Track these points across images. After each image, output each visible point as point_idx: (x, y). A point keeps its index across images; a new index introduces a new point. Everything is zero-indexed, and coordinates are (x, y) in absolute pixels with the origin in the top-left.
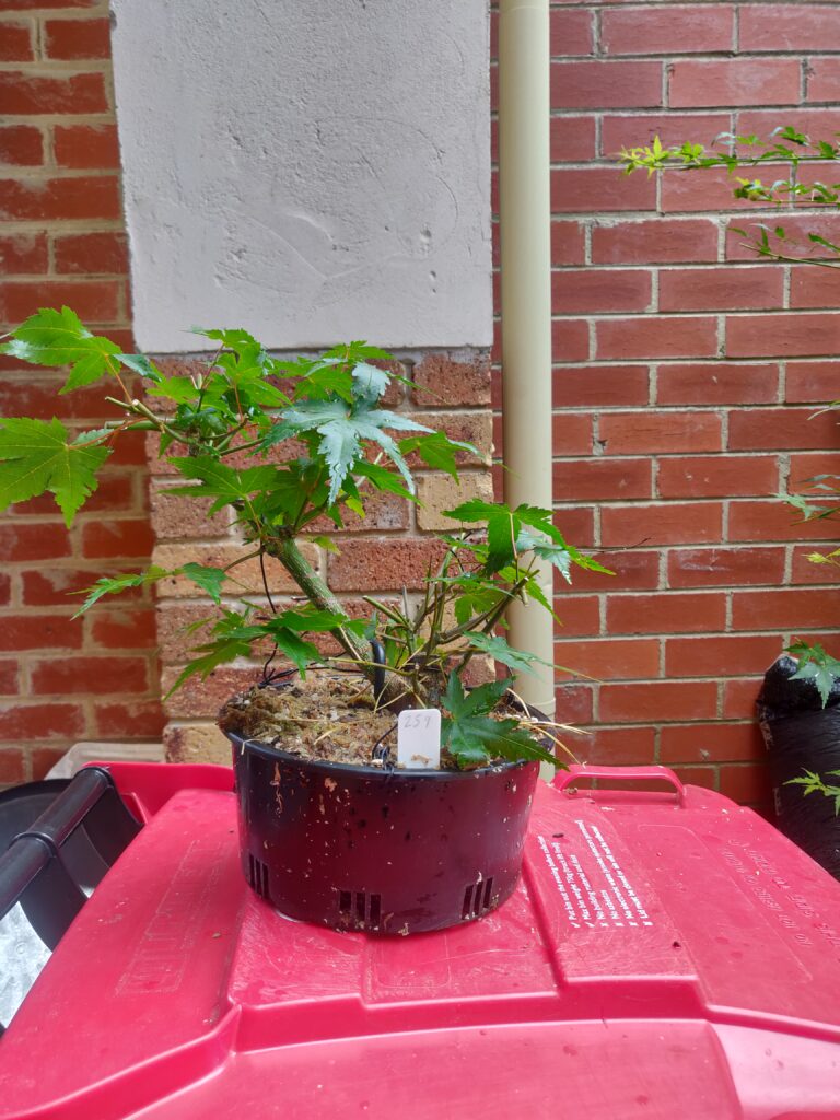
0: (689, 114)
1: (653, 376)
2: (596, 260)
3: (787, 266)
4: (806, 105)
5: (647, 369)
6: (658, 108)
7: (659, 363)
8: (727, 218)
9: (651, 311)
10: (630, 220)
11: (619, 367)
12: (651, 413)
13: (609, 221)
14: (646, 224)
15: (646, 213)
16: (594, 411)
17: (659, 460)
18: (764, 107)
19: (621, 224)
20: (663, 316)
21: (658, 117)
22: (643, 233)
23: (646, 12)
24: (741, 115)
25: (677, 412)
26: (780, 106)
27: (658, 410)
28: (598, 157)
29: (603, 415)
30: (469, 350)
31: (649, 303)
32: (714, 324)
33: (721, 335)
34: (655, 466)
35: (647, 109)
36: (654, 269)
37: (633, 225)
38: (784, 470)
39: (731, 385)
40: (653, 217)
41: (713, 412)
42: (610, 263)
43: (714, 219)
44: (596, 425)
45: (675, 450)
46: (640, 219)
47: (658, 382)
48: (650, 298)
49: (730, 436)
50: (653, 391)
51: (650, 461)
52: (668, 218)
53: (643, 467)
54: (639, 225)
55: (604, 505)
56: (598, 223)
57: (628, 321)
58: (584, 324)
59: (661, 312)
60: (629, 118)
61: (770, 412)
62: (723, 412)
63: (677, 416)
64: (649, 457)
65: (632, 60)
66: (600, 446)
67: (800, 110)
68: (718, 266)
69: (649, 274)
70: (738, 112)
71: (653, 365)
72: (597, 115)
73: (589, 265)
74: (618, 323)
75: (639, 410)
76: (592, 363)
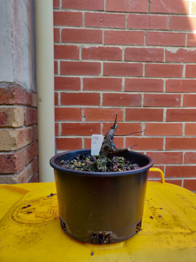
0: (113, 13)
1: (101, 96)
2: (83, 58)
3: (144, 63)
4: (149, 13)
5: (99, 94)
6: (103, 11)
7: (103, 92)
8: (125, 47)
9: (101, 75)
10: (94, 46)
11: (91, 93)
12: (101, 108)
13: (87, 46)
14: (99, 48)
15: (99, 44)
16: (82, 107)
17: (104, 123)
18: (137, 13)
19: (91, 47)
20: (105, 77)
21: (103, 14)
22: (98, 51)
24: (129, 15)
25: (109, 108)
26: (142, 13)
27: (103, 107)
28: (83, 25)
29: (85, 108)
31: (100, 73)
32: (121, 80)
33: (123, 84)
34: (102, 125)
35: (99, 11)
36: (102, 62)
37: (95, 48)
38: (143, 128)
39: (126, 100)
40: (101, 45)
41: (120, 109)
42: (87, 59)
43: (121, 47)
44: (83, 112)
45: (108, 120)
46: (97, 46)
47: (103, 98)
48: (100, 71)
49: (126, 116)
50: (101, 101)
51: (100, 124)
52: (106, 46)
53: (98, 125)
54: (97, 48)
55: (86, 137)
56: (84, 47)
57: (93, 78)
58: (79, 79)
60: (93, 13)
61: (139, 109)
62: (124, 109)
63: (109, 110)
64: (100, 122)
66: (84, 118)
67: (148, 15)
68: (122, 62)
69: (100, 64)
70: (128, 14)
71: (101, 93)
72: (83, 12)
73: (81, 60)
74: (90, 79)
75: (97, 107)
76: (82, 91)
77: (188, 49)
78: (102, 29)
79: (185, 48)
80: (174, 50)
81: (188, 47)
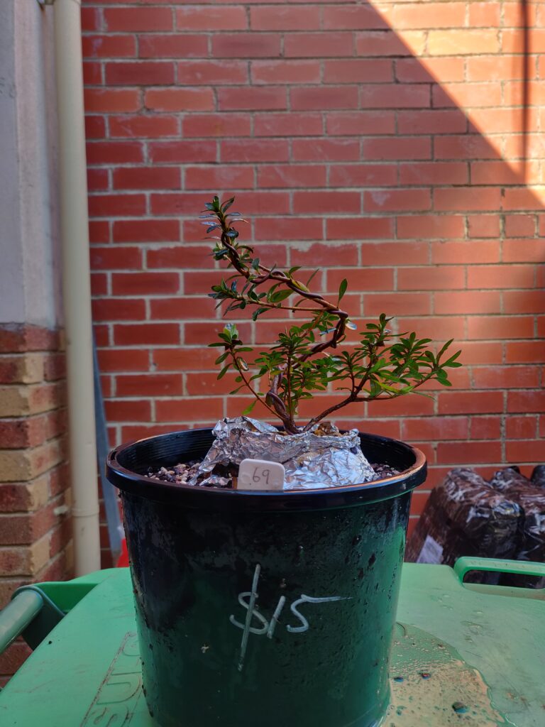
0: (196, 192)
1: (182, 329)
2: (149, 266)
4: (258, 188)
6: (180, 189)
7: (185, 322)
9: (180, 294)
10: (167, 246)
12: (181, 349)
14: (175, 248)
15: (175, 242)
16: (151, 347)
17: (187, 374)
18: (236, 189)
19: (162, 248)
20: (187, 297)
22: (174, 253)
24: (224, 193)
25: (196, 348)
27: (185, 347)
30: (13, 324)
31: (179, 290)
34: (185, 378)
35: (173, 190)
36: (181, 272)
37: (169, 249)
40: (179, 244)
42: (157, 269)
44: (151, 355)
45: (196, 369)
46: (172, 245)
47: (185, 332)
48: (179, 286)
50: (182, 336)
52: (187, 245)
53: (179, 377)
54: (172, 248)
55: (158, 398)
58: (142, 301)
59: (185, 294)
60: (165, 194)
64: (181, 372)
67: (255, 191)
68: (216, 270)
69: (177, 275)
70: (222, 192)
71: (182, 323)
72: (148, 193)
73: (145, 269)
74: (162, 300)
75: (174, 347)
76: (148, 321)
77: (329, 244)
78: (179, 218)
79: (324, 243)
80: (304, 246)
81: (328, 240)
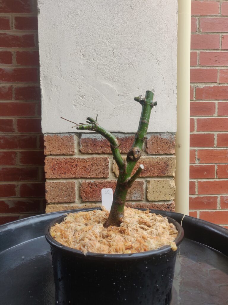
1: (216, 137)
2: (197, 98)
5: (214, 135)
7: (218, 133)
9: (215, 116)
10: (208, 86)
11: (204, 134)
12: (215, 150)
13: (201, 86)
14: (214, 87)
15: (214, 83)
16: (196, 148)
17: (218, 165)
19: (205, 87)
20: (219, 117)
23: (214, 19)
25: (224, 149)
27: (217, 148)
30: (168, 133)
31: (215, 113)
34: (216, 167)
36: (216, 102)
37: (209, 87)
40: (216, 85)
42: (202, 100)
45: (223, 162)
46: (212, 85)
47: (217, 139)
48: (215, 111)
51: (214, 165)
53: (212, 168)
54: (212, 87)
55: (199, 180)
57: (208, 119)
59: (218, 116)
60: (208, 52)
63: (224, 151)
64: (214, 164)
65: (209, 34)
69: (214, 103)
71: (216, 134)
75: (211, 148)
76: (195, 133)
78: (217, 68)
